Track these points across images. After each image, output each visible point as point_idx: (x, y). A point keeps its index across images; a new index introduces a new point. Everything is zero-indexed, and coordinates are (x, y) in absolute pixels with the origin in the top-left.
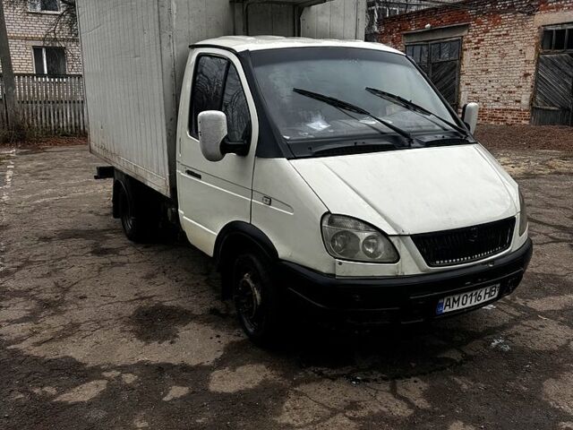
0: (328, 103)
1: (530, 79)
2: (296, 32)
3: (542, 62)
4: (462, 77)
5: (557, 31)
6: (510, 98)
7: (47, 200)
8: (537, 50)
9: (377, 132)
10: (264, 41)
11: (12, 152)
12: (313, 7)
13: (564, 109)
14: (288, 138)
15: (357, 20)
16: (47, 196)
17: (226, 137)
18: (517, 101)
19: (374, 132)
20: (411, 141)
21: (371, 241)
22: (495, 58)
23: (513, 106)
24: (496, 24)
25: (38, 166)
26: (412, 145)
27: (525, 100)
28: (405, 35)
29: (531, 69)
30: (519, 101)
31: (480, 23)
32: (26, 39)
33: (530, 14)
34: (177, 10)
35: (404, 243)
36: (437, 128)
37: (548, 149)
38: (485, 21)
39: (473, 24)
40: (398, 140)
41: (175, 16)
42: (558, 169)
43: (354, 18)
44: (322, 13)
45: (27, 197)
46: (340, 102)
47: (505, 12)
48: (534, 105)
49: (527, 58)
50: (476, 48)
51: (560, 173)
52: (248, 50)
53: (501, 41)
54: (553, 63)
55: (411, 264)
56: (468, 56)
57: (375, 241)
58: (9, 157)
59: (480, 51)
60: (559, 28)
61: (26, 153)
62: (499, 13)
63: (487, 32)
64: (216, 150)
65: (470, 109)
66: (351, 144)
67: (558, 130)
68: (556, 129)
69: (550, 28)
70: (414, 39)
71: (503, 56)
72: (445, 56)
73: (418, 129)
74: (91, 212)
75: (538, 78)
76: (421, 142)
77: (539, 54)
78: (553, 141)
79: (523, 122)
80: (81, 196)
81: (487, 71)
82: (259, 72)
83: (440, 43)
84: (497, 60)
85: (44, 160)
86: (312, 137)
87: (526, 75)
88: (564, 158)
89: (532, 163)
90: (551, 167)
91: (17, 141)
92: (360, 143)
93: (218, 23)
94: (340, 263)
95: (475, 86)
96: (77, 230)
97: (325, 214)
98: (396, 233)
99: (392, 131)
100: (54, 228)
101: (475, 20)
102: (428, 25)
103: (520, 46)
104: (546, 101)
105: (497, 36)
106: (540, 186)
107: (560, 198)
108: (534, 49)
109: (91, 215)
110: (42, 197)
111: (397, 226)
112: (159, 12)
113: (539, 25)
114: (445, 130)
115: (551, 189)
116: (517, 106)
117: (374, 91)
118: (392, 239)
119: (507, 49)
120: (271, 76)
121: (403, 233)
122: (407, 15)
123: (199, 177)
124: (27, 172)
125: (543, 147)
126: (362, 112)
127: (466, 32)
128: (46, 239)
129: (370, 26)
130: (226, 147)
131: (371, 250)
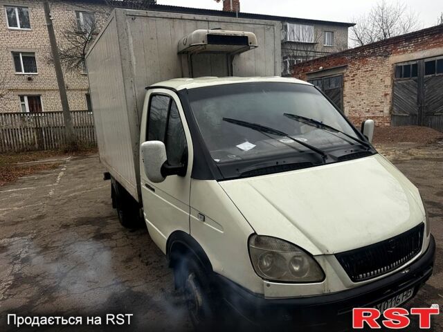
0: (253, 128)
1: (388, 97)
2: (230, 73)
3: (396, 86)
4: (345, 98)
5: (405, 66)
6: (376, 110)
7: (77, 193)
8: (392, 79)
9: (296, 151)
10: (200, 81)
11: (68, 159)
12: (242, 54)
13: (413, 115)
14: (218, 160)
15: (275, 62)
16: (78, 190)
17: (166, 162)
18: (381, 111)
19: (292, 150)
20: (325, 157)
21: (296, 258)
22: (365, 86)
23: (378, 114)
24: (364, 64)
25: (80, 168)
26: (327, 161)
27: (386, 110)
28: (307, 74)
29: (389, 91)
30: (382, 111)
31: (354, 64)
32: (82, 90)
33: (386, 56)
34: (136, 62)
35: (329, 262)
36: (346, 143)
37: (406, 141)
38: (357, 63)
39: (349, 65)
40: (314, 157)
41: (135, 67)
42: (416, 156)
43: (272, 62)
44: (249, 59)
45: (65, 191)
46: (262, 127)
47: (370, 56)
48: (393, 113)
49: (386, 83)
50: (352, 80)
51: (418, 159)
52: (186, 89)
53: (368, 74)
54: (403, 86)
55: (337, 281)
56: (347, 85)
57: (300, 259)
58: (65, 163)
59: (355, 81)
60: (406, 64)
61: (76, 159)
62: (366, 57)
63: (358, 69)
64: (158, 174)
65: (368, 125)
66: (273, 163)
67: (411, 129)
68: (409, 128)
69: (400, 65)
70: (313, 77)
71: (370, 83)
72: (333, 86)
73: (330, 145)
74: (102, 202)
75: (394, 97)
76: (333, 157)
77: (394, 81)
78: (408, 136)
79: (386, 124)
80: (100, 190)
81: (360, 94)
82: (194, 106)
83: (329, 78)
84: (366, 86)
85: (86, 163)
86: (239, 159)
87: (386, 95)
88: (418, 148)
89: (398, 153)
90: (411, 155)
91: (73, 152)
92: (281, 162)
93: (169, 70)
94: (268, 285)
95: (353, 103)
96: (89, 218)
97: (252, 235)
98: (321, 253)
99: (308, 149)
100: (75, 217)
101: (351, 62)
102: (321, 68)
103: (380, 77)
104: (400, 110)
105: (365, 71)
106: (408, 169)
107: (423, 178)
108: (390, 78)
109: (102, 204)
110: (74, 191)
111: (322, 246)
112: (122, 64)
113: (392, 63)
114: (352, 144)
115: (415, 171)
116: (381, 114)
117: (292, 116)
118: (317, 259)
119: (372, 79)
120: (205, 109)
121: (327, 253)
122: (308, 62)
123: (153, 190)
124: (73, 172)
125: (402, 141)
126: (282, 134)
127: (345, 70)
128: (66, 226)
129: (285, 70)
130: (166, 171)
131: (296, 268)
